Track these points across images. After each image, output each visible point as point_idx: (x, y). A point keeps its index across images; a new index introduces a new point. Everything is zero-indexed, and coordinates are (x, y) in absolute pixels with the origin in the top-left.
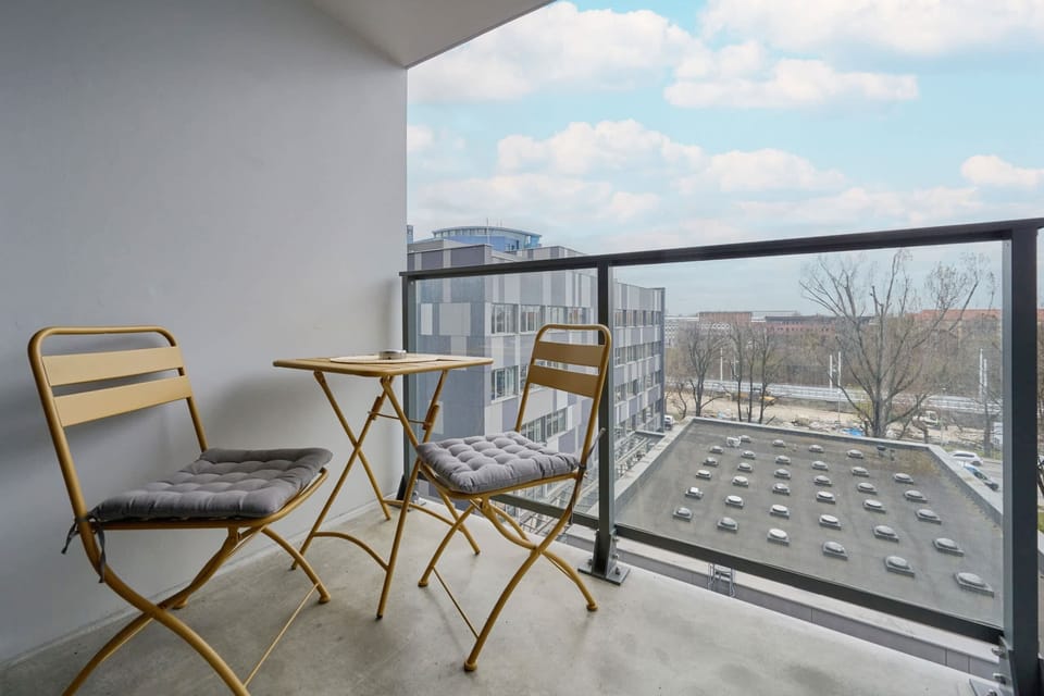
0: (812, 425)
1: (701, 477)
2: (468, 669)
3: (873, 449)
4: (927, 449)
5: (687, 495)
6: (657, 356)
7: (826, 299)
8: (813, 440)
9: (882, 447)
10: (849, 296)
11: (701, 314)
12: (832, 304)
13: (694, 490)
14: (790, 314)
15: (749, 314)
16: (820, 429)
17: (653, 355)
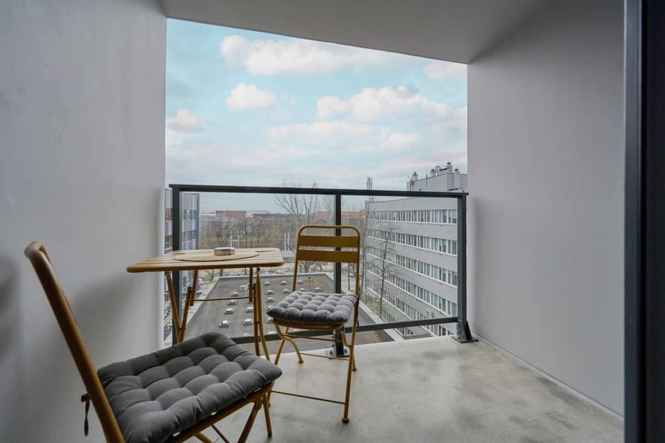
0: (278, 271)
1: (228, 313)
2: (346, 421)
3: (306, 278)
4: (324, 274)
5: (220, 327)
6: (194, 240)
7: (286, 205)
8: (282, 278)
9: (309, 277)
10: (296, 203)
11: (217, 212)
12: (288, 208)
13: (225, 322)
14: (265, 213)
15: (245, 212)
16: (281, 273)
17: (191, 240)
